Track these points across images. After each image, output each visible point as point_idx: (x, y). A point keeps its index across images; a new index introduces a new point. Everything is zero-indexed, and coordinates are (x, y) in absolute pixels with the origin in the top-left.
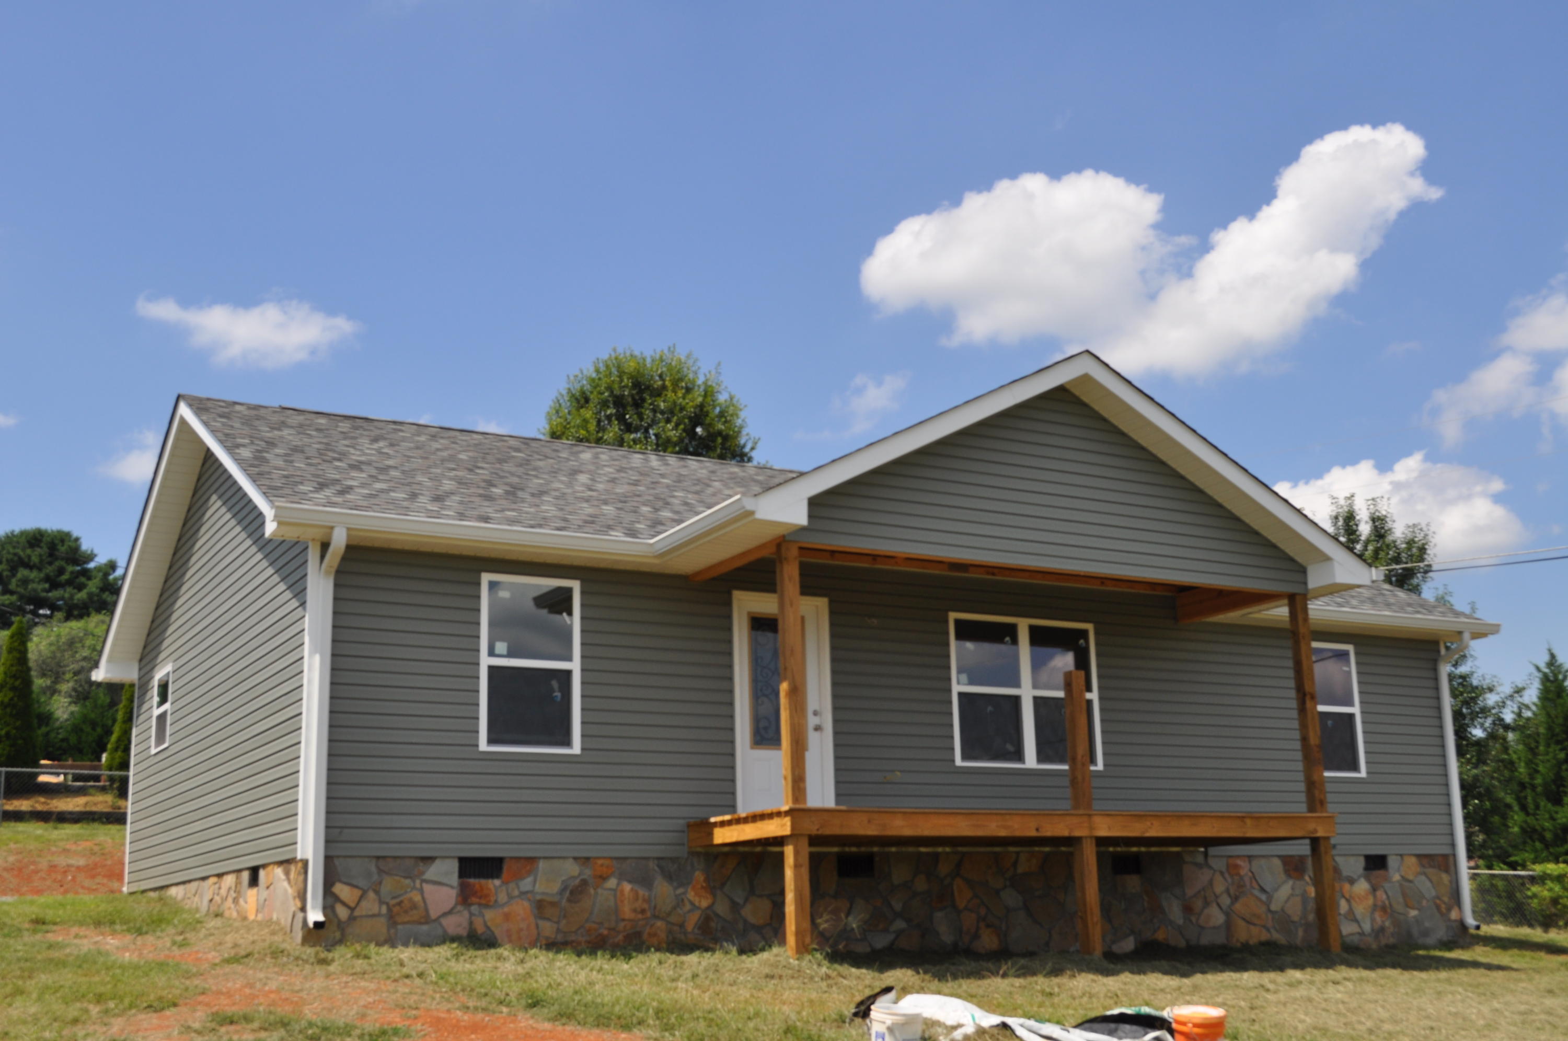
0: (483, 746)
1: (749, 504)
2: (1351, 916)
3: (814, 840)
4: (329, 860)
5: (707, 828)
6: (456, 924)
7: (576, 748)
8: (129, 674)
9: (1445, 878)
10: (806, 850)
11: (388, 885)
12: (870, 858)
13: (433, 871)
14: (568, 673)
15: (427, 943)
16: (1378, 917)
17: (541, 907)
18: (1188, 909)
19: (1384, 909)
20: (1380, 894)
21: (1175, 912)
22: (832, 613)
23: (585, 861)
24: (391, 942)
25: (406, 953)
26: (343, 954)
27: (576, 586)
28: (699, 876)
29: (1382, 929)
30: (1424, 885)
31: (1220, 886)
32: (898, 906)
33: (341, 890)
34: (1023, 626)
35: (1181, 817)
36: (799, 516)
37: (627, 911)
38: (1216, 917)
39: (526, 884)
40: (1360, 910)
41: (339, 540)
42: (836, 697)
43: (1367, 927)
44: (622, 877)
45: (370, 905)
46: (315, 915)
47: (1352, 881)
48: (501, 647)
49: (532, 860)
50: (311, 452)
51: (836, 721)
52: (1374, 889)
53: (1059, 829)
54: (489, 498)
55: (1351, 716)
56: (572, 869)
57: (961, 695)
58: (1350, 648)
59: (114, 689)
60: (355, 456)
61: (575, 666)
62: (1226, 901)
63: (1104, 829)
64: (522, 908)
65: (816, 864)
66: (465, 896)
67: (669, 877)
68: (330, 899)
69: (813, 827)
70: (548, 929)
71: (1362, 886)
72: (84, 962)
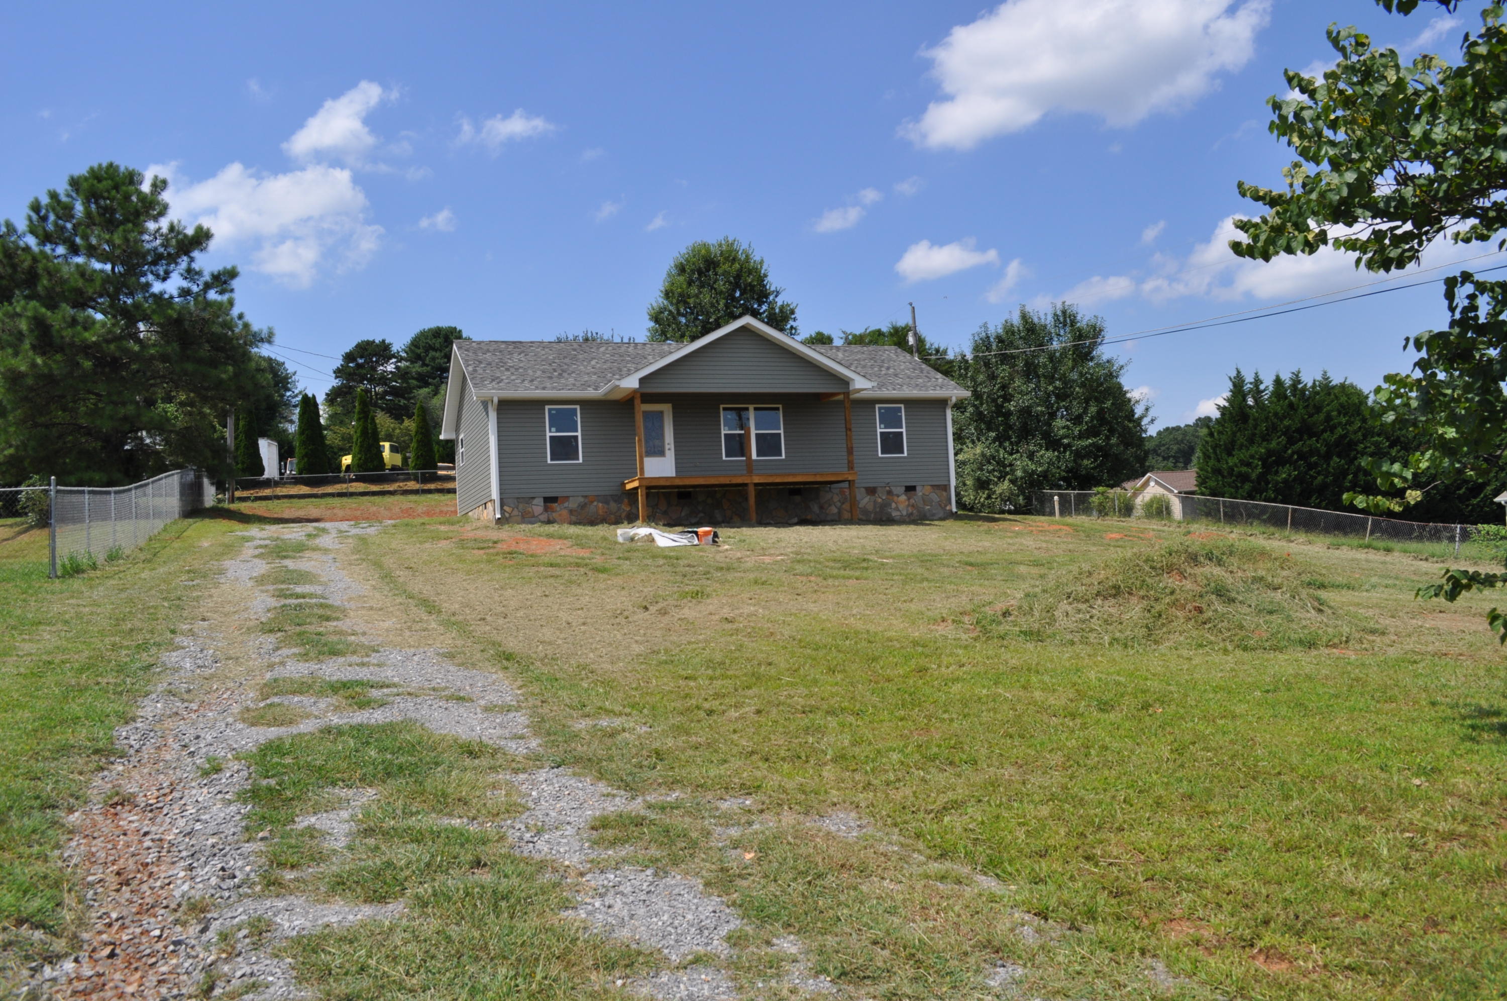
0: (549, 461)
1: (617, 383)
2: (897, 509)
3: (648, 488)
4: (501, 499)
5: (624, 484)
6: (544, 517)
7: (581, 461)
8: (452, 436)
9: (944, 494)
10: (644, 491)
11: (521, 506)
12: (690, 493)
13: (535, 502)
14: (576, 437)
15: (533, 523)
16: (910, 510)
17: (571, 512)
18: (821, 508)
19: (913, 506)
20: (912, 501)
21: (816, 508)
22: (673, 408)
23: (586, 497)
24: (523, 522)
25: (523, 526)
26: (506, 527)
27: (578, 407)
28: (626, 500)
29: (912, 514)
30: (935, 497)
31: (836, 499)
32: (700, 508)
33: (506, 508)
34: (751, 407)
35: (789, 475)
36: (636, 385)
37: (601, 512)
38: (834, 510)
39: (566, 505)
40: (901, 507)
41: (496, 400)
42: (675, 438)
43: (904, 513)
44: (599, 501)
45: (516, 512)
46: (498, 516)
47: (898, 496)
48: (553, 429)
49: (568, 497)
50: (494, 364)
51: (675, 447)
52: (909, 499)
53: (739, 480)
54: (550, 378)
55: (901, 433)
56: (582, 500)
57: (726, 435)
58: (902, 406)
59: (447, 442)
60: (510, 363)
61: (579, 434)
62: (839, 504)
63: (757, 480)
64: (565, 513)
65: (647, 495)
66: (546, 509)
67: (615, 501)
68: (502, 511)
69: (645, 483)
70: (574, 518)
71: (903, 498)
72: (431, 531)
